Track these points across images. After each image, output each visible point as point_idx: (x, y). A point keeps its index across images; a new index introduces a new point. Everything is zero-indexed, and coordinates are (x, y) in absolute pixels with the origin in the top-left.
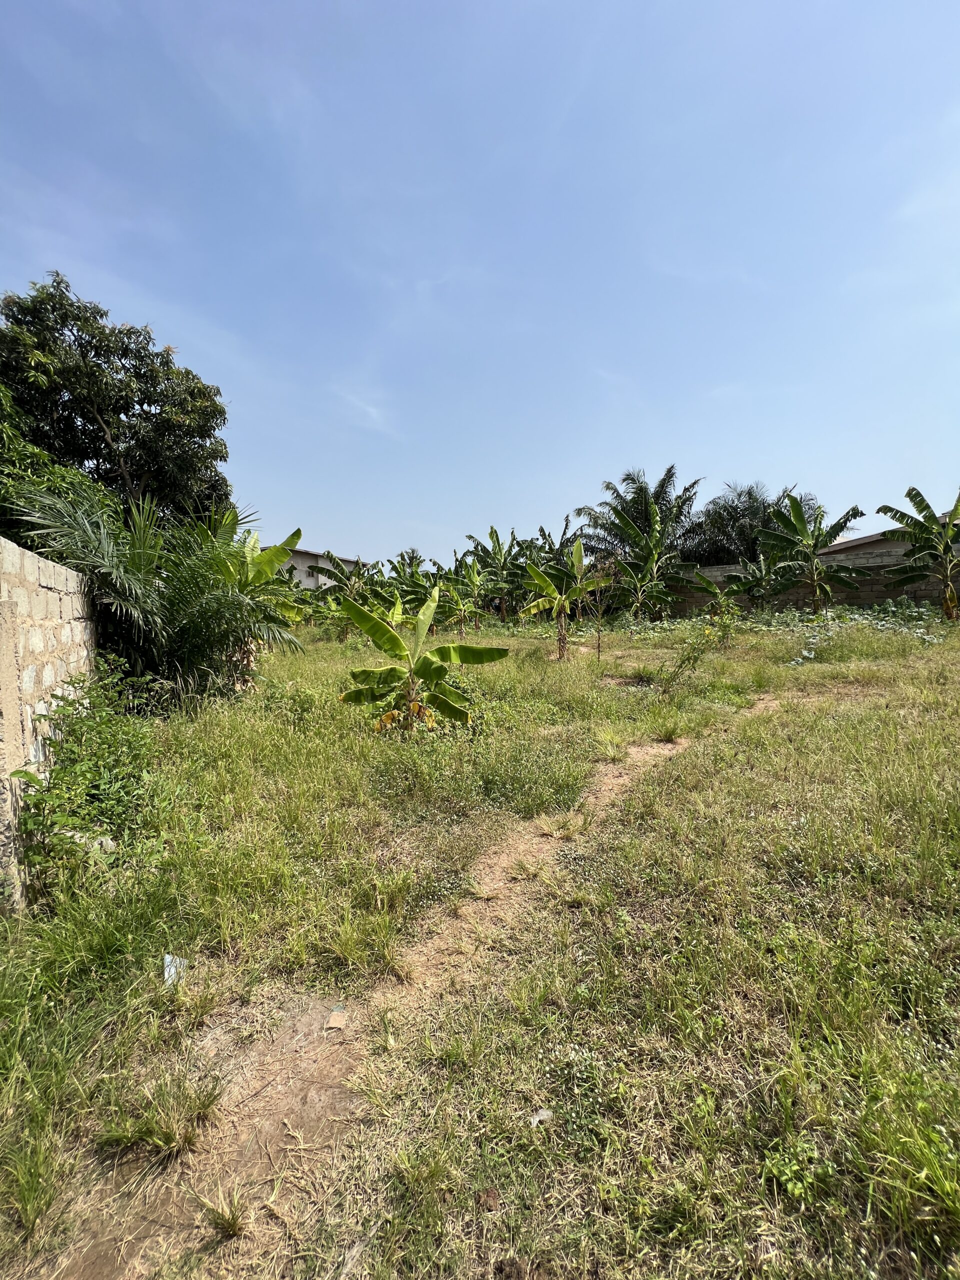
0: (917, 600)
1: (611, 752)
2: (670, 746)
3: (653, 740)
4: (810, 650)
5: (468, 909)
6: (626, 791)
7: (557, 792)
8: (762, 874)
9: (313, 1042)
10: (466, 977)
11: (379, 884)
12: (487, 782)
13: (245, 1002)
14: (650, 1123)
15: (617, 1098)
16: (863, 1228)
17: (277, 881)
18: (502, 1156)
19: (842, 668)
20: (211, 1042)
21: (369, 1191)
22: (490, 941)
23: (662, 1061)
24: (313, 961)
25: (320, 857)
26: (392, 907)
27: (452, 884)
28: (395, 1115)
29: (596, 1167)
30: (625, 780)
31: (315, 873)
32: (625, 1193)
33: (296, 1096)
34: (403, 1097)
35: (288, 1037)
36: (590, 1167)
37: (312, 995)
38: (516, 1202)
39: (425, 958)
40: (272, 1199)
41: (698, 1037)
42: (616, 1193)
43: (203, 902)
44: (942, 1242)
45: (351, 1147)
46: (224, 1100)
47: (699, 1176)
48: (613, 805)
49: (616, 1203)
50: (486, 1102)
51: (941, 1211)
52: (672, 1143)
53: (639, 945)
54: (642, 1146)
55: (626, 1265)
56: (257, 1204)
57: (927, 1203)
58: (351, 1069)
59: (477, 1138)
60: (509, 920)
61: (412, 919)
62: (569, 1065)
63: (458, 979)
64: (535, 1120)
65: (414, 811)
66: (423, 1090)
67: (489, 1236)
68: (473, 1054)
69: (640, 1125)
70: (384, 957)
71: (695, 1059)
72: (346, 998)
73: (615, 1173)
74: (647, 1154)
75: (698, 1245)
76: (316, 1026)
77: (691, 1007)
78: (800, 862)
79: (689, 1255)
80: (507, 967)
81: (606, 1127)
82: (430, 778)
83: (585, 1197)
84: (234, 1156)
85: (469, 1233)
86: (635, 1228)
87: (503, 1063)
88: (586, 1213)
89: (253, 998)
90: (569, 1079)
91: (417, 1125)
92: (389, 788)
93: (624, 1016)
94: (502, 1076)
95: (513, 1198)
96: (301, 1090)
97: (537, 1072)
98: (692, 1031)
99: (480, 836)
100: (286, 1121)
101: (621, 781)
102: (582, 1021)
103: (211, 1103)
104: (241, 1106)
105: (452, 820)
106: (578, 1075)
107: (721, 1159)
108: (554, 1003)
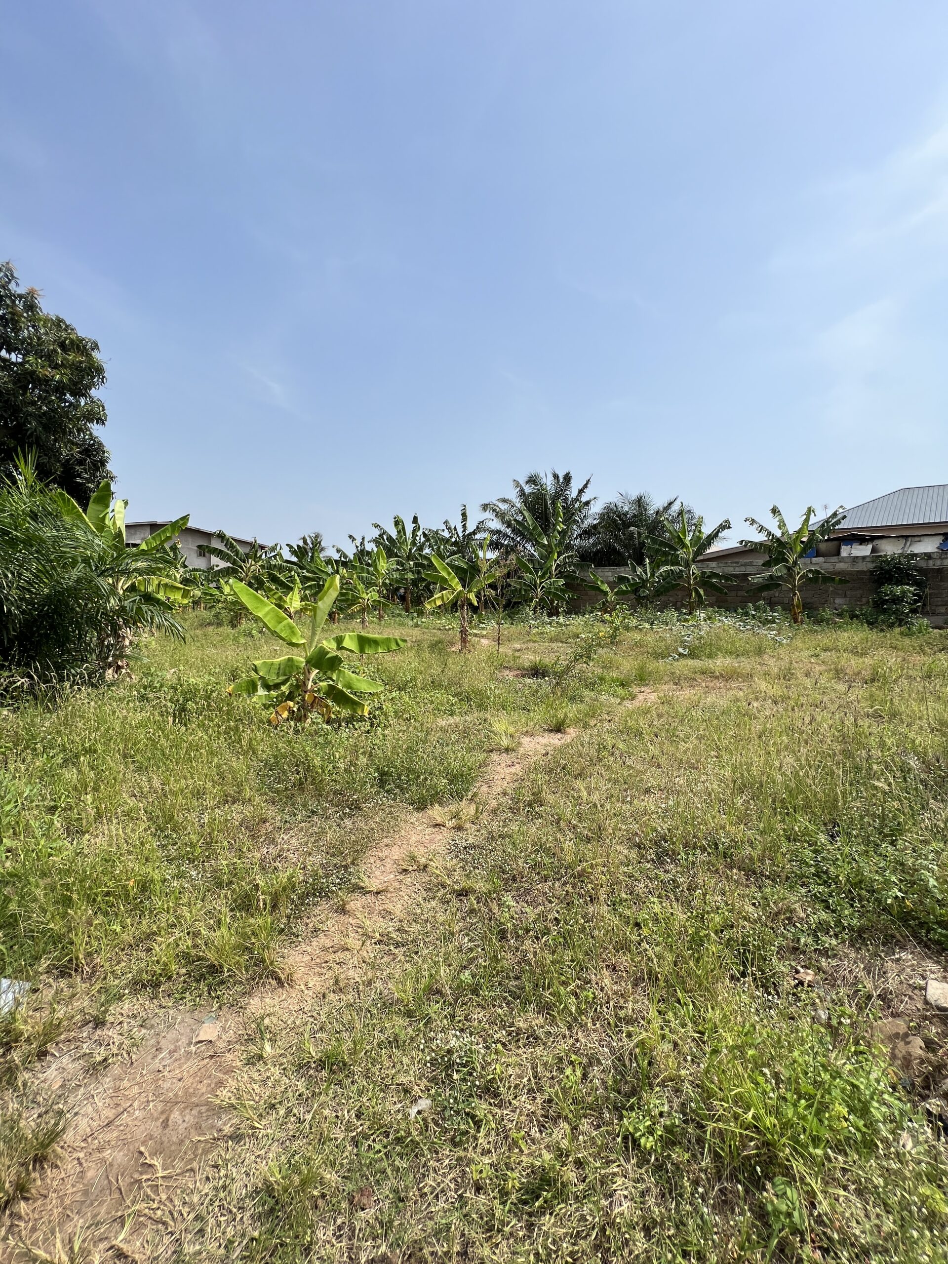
0: (772, 605)
1: (505, 742)
2: (559, 735)
3: (544, 730)
4: (684, 648)
5: (356, 903)
6: (516, 781)
7: (451, 782)
8: (634, 854)
9: (180, 1059)
10: (351, 973)
11: (261, 883)
12: (383, 774)
13: (99, 1023)
14: (523, 1099)
15: (494, 1078)
16: (701, 1170)
17: (145, 886)
18: (379, 1151)
19: (709, 664)
20: (55, 1073)
21: (235, 1210)
22: (377, 935)
23: (537, 1038)
24: (184, 971)
25: (197, 858)
26: (274, 907)
27: (341, 879)
28: (267, 1127)
29: (470, 1149)
30: (517, 769)
31: (191, 876)
32: (497, 1171)
33: (157, 1119)
34: (278, 1106)
35: (150, 1057)
36: (465, 1149)
37: (181, 1007)
38: (391, 1196)
39: (309, 958)
40: (121, 1237)
41: (571, 1011)
42: (488, 1172)
43: (53, 917)
44: (762, 1172)
45: (216, 1166)
46: (69, 1136)
47: (565, 1144)
48: (505, 794)
49: (488, 1181)
50: (365, 1100)
51: (763, 1144)
52: (543, 1116)
53: (521, 929)
54: (514, 1123)
55: (494, 1241)
56: (103, 1246)
57: (752, 1139)
58: (220, 1084)
59: (354, 1137)
60: (398, 913)
61: (297, 918)
62: (450, 1052)
63: (342, 976)
64: (413, 1111)
65: (304, 806)
66: (300, 1095)
67: (361, 1235)
68: (354, 1052)
69: (514, 1102)
70: (263, 961)
71: (567, 1033)
72: (220, 1008)
73: (489, 1152)
74: (519, 1129)
75: (561, 1209)
76: (184, 1040)
77: (565, 984)
78: (666, 842)
79: (552, 1221)
80: (394, 959)
81: (481, 1108)
82: (323, 771)
83: (459, 1180)
84: (78, 1197)
85: (341, 1236)
86: (504, 1203)
87: (385, 1057)
88: (459, 1196)
89: (110, 1019)
90: (450, 1065)
91: (291, 1133)
92: (279, 783)
93: (505, 998)
94: (383, 1071)
95: (387, 1192)
96: (162, 1113)
97: (419, 1062)
98: (566, 1006)
99: (373, 829)
100: (142, 1149)
101: (513, 770)
102: (465, 1007)
103: (52, 1141)
104: (90, 1140)
105: (344, 814)
106: (458, 1061)
107: (585, 1125)
108: (438, 992)
